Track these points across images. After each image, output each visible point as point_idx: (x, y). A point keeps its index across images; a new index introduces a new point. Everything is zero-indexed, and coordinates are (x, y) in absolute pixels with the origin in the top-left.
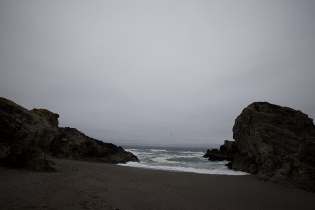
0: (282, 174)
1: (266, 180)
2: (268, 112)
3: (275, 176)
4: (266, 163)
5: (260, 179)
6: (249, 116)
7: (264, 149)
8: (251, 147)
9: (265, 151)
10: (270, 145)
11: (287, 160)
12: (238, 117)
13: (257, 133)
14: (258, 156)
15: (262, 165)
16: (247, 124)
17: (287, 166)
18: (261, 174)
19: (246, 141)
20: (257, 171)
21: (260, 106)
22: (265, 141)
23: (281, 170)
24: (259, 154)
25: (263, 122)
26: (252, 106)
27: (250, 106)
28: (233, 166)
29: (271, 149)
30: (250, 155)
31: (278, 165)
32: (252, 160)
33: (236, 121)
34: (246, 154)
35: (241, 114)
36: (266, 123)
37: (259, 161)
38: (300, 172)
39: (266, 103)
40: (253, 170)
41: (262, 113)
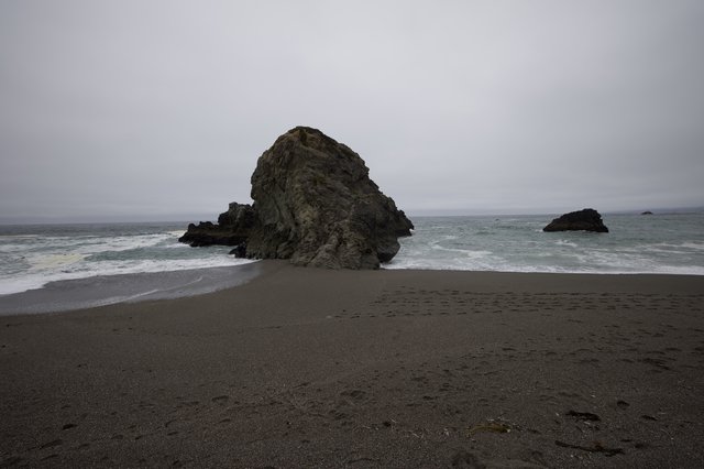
0: (327, 251)
1: (305, 265)
2: (319, 148)
3: (319, 256)
4: (306, 239)
5: (297, 265)
6: (287, 153)
7: (306, 215)
8: (285, 213)
9: (308, 219)
10: (315, 208)
11: (336, 230)
12: (266, 153)
13: (297, 186)
14: (293, 229)
15: (299, 241)
16: (283, 168)
17: (334, 239)
18: (298, 258)
19: (276, 202)
20: (291, 254)
21: (310, 135)
22: (309, 201)
23: (326, 246)
24: (297, 224)
25: (309, 166)
26: (297, 133)
27: (291, 132)
28: (248, 251)
29: (316, 214)
30: (280, 228)
31: (322, 238)
32: (284, 236)
33: (261, 161)
34: (272, 227)
35: (273, 147)
36: (313, 168)
37: (296, 235)
38: (349, 245)
39: (317, 131)
40: (285, 253)
41: (310, 149)
